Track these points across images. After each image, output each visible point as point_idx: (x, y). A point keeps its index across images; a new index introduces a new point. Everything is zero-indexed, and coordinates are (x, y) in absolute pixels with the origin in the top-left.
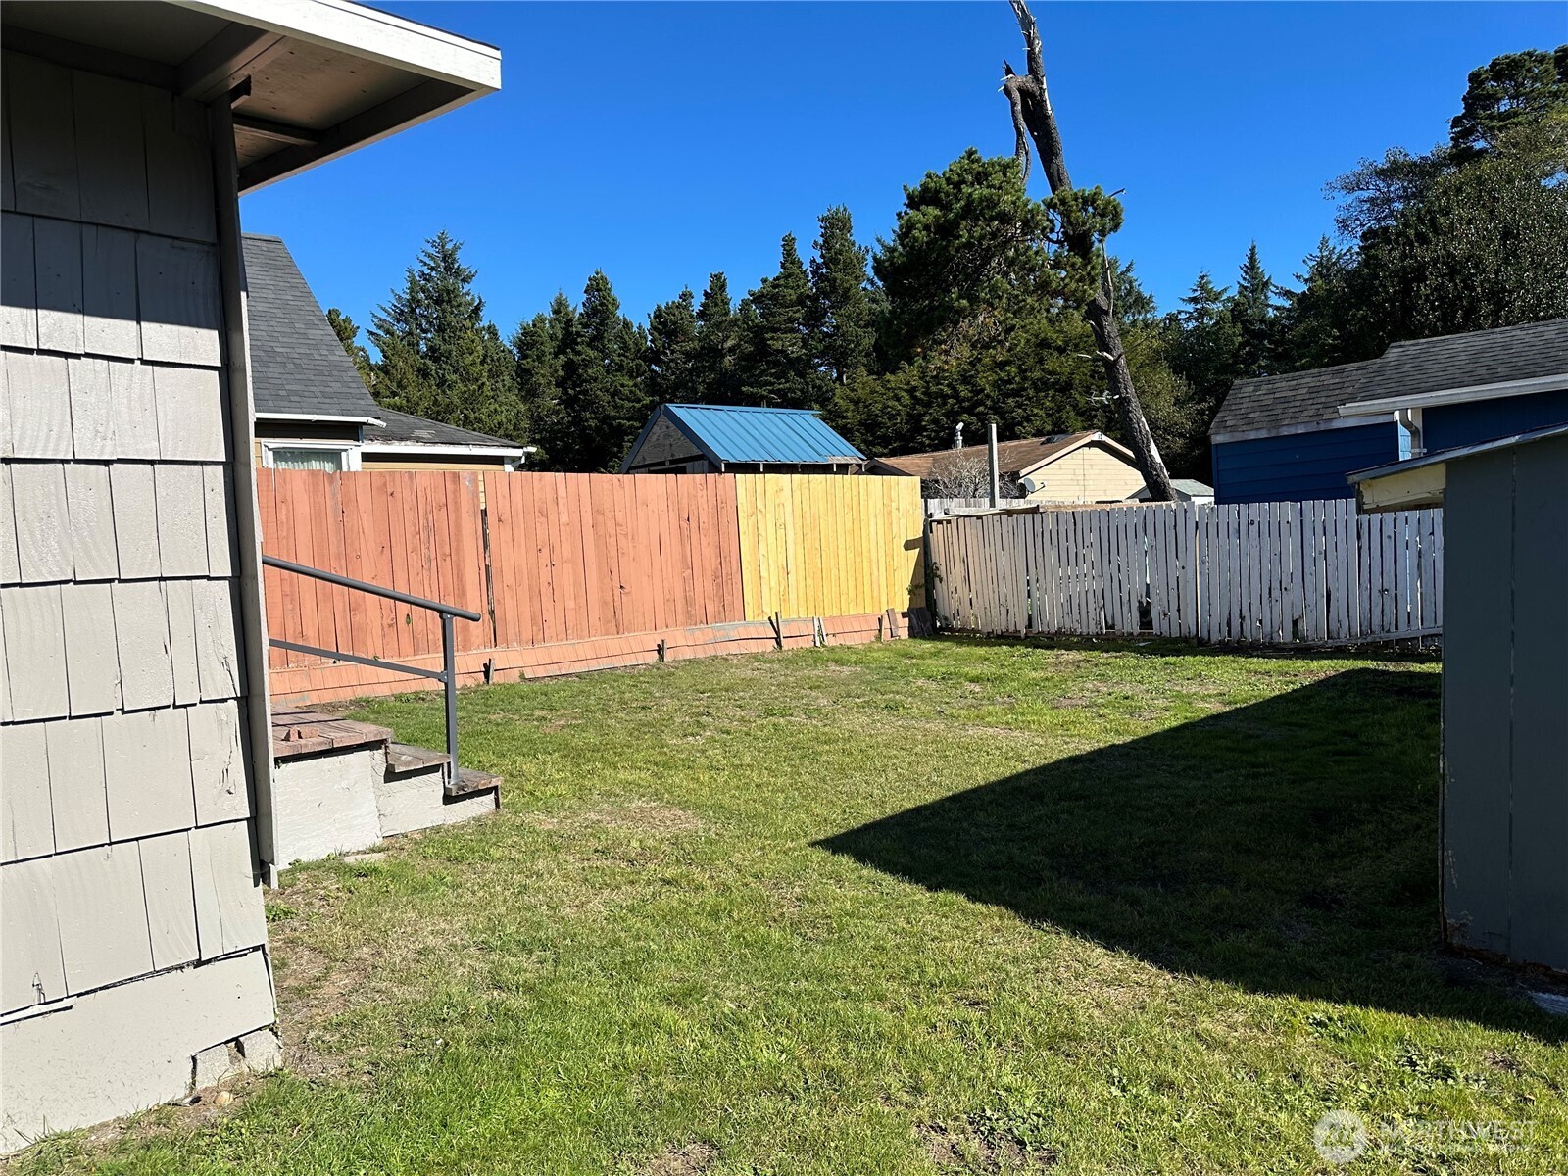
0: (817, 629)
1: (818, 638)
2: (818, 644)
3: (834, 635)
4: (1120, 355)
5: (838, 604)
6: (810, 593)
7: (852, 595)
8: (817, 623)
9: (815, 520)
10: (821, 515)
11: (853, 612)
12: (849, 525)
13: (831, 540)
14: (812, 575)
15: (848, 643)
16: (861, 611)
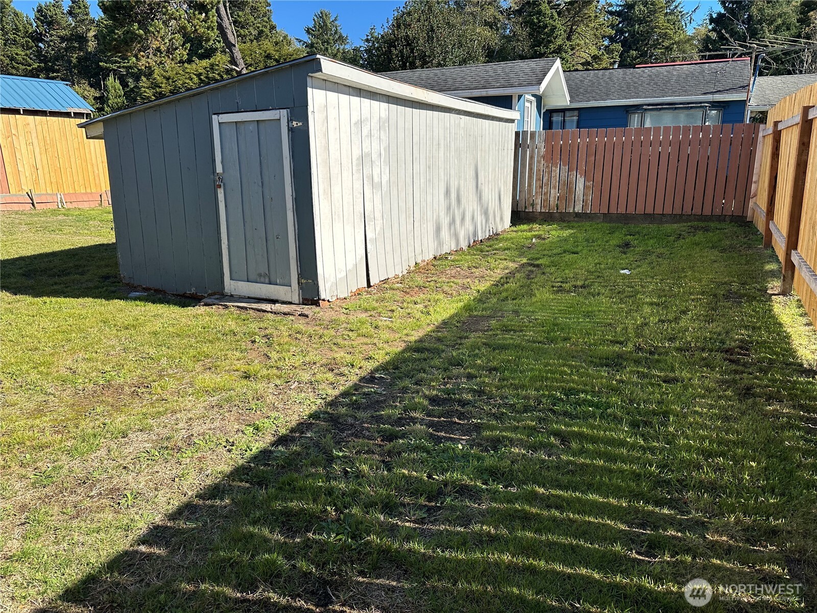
0: (59, 199)
1: (60, 204)
2: (60, 207)
3: (71, 202)
4: (242, 69)
5: (73, 186)
6: (53, 180)
7: (81, 182)
8: (59, 196)
9: (53, 142)
10: (57, 139)
11: (83, 191)
12: (76, 145)
13: (65, 153)
14: (54, 170)
15: (80, 207)
16: (88, 191)
